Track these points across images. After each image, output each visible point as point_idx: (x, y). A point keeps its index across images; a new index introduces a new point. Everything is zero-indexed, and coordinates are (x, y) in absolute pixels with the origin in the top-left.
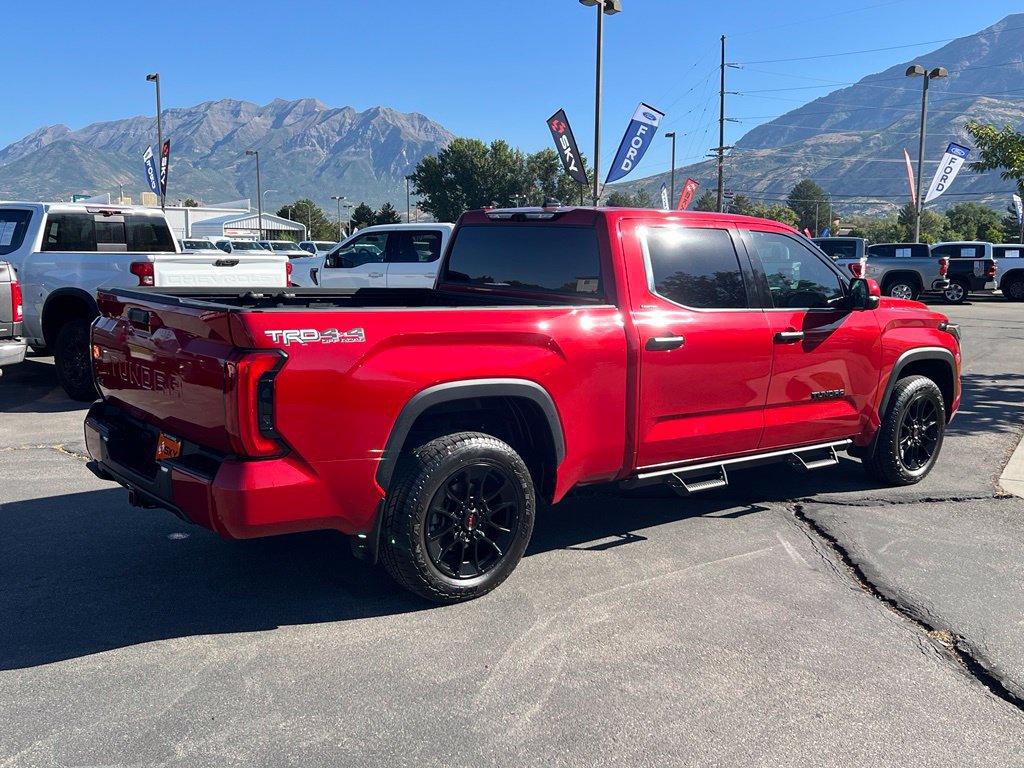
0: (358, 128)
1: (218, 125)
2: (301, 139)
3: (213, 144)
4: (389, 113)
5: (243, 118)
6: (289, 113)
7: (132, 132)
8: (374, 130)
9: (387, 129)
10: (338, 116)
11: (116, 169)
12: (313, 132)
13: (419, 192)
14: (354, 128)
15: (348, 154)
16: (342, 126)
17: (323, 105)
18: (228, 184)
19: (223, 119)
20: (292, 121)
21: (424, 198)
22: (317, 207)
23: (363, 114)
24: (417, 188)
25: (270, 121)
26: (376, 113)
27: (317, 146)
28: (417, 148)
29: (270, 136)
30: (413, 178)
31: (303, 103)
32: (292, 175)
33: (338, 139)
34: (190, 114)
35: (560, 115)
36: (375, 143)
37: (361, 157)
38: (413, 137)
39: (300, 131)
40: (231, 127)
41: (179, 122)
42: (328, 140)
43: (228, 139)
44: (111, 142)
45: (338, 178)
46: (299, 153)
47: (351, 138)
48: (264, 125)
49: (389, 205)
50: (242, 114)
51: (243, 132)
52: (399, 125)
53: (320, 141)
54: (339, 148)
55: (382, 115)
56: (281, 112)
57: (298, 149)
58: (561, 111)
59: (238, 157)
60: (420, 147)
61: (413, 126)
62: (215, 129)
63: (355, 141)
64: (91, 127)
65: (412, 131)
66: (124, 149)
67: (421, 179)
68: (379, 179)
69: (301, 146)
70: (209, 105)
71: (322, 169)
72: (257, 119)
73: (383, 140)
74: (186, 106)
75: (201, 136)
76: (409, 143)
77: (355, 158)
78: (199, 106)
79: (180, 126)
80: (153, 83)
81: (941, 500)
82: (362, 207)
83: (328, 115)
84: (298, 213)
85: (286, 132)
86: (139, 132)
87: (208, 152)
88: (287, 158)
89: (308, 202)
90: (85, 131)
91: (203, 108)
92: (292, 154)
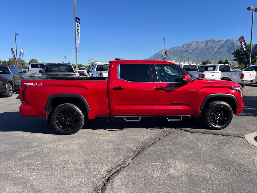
0: (224, 44)
1: (194, 46)
2: (211, 47)
3: (193, 50)
4: (232, 40)
5: (199, 44)
6: (209, 42)
7: (178, 49)
8: (228, 44)
9: (231, 43)
10: (220, 42)
11: (174, 56)
12: (214, 46)
13: (234, 57)
14: (223, 44)
15: (221, 50)
16: (220, 44)
17: (217, 40)
18: (195, 57)
19: (195, 45)
20: (209, 44)
21: (235, 58)
22: (210, 61)
23: (226, 41)
24: (234, 56)
25: (205, 44)
26: (229, 40)
27: (215, 49)
28: (238, 47)
29: (204, 47)
30: (233, 54)
31: (212, 40)
32: (208, 55)
33: (219, 47)
34: (189, 44)
35: (242, 37)
36: (228, 47)
37: (225, 50)
38: (237, 44)
39: (211, 46)
40: (196, 46)
41: (186, 46)
42: (217, 47)
43: (196, 49)
44: (174, 51)
45: (219, 55)
46: (210, 50)
47: (223, 46)
48: (203, 45)
49: (227, 60)
50: (199, 43)
51: (199, 47)
52: (234, 42)
53: (215, 47)
54: (220, 48)
55: (230, 40)
56: (207, 42)
57: (210, 49)
58: (243, 36)
59: (197, 52)
60: (239, 47)
61: (238, 42)
62: (193, 47)
63: (223, 47)
64: (170, 49)
65: (237, 43)
66: (176, 52)
67: (235, 54)
68: (228, 54)
69: (211, 49)
70: (193, 42)
71: (215, 53)
72: (202, 44)
73: (230, 46)
74: (188, 43)
75: (190, 49)
76: (236, 46)
77: (223, 50)
78: (190, 43)
79: (187, 47)
80: (164, 40)
81: (218, 135)
82: (220, 61)
83: (217, 42)
84: (206, 63)
85: (208, 46)
86: (179, 49)
87: (192, 51)
88: (208, 51)
89: (208, 60)
90: (169, 49)
91: (191, 43)
92: (209, 51)
